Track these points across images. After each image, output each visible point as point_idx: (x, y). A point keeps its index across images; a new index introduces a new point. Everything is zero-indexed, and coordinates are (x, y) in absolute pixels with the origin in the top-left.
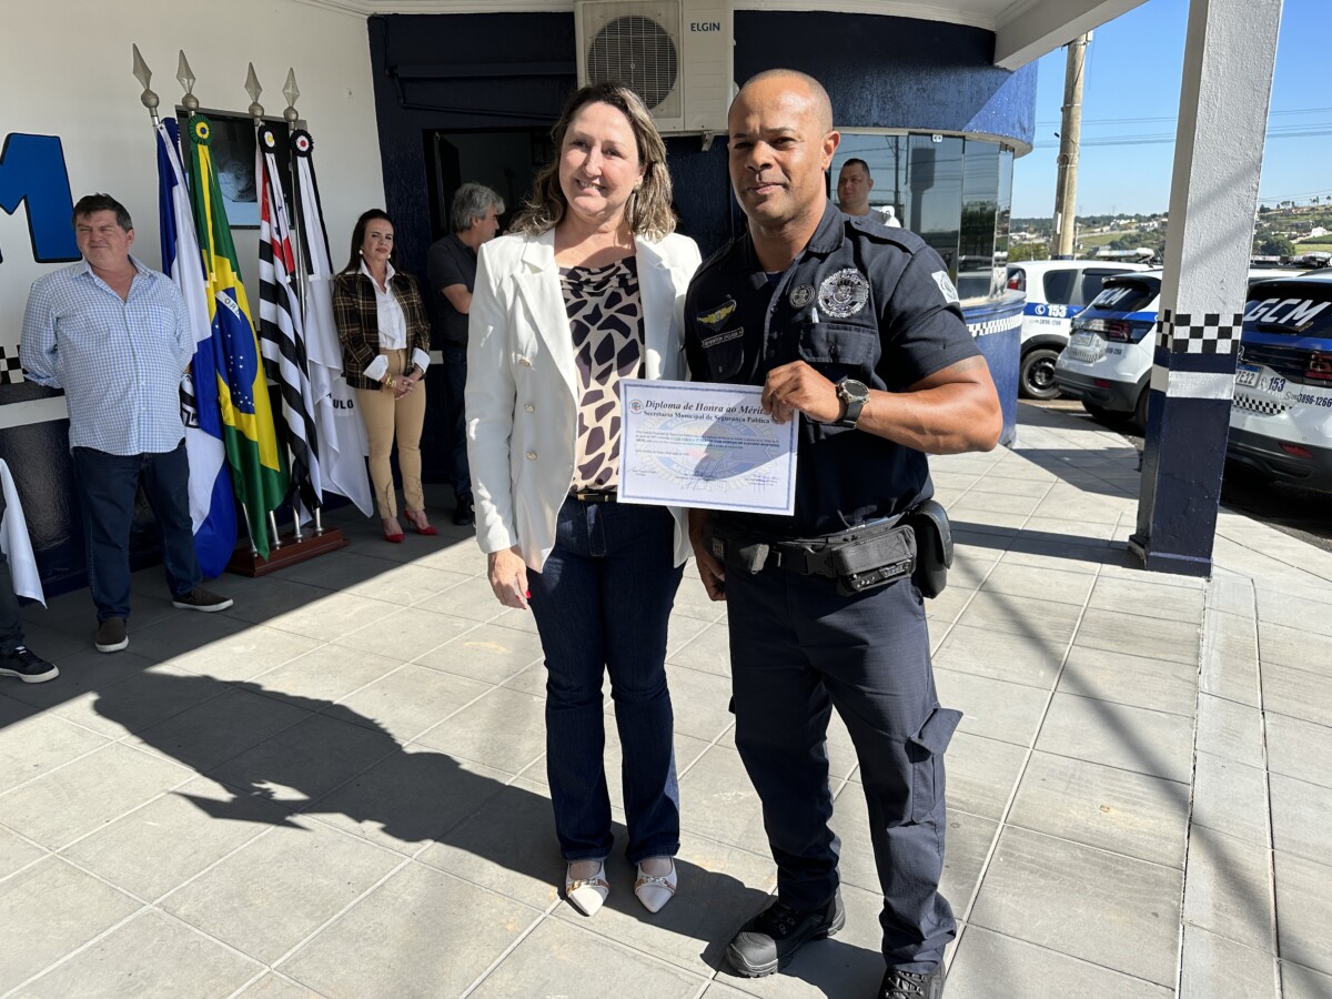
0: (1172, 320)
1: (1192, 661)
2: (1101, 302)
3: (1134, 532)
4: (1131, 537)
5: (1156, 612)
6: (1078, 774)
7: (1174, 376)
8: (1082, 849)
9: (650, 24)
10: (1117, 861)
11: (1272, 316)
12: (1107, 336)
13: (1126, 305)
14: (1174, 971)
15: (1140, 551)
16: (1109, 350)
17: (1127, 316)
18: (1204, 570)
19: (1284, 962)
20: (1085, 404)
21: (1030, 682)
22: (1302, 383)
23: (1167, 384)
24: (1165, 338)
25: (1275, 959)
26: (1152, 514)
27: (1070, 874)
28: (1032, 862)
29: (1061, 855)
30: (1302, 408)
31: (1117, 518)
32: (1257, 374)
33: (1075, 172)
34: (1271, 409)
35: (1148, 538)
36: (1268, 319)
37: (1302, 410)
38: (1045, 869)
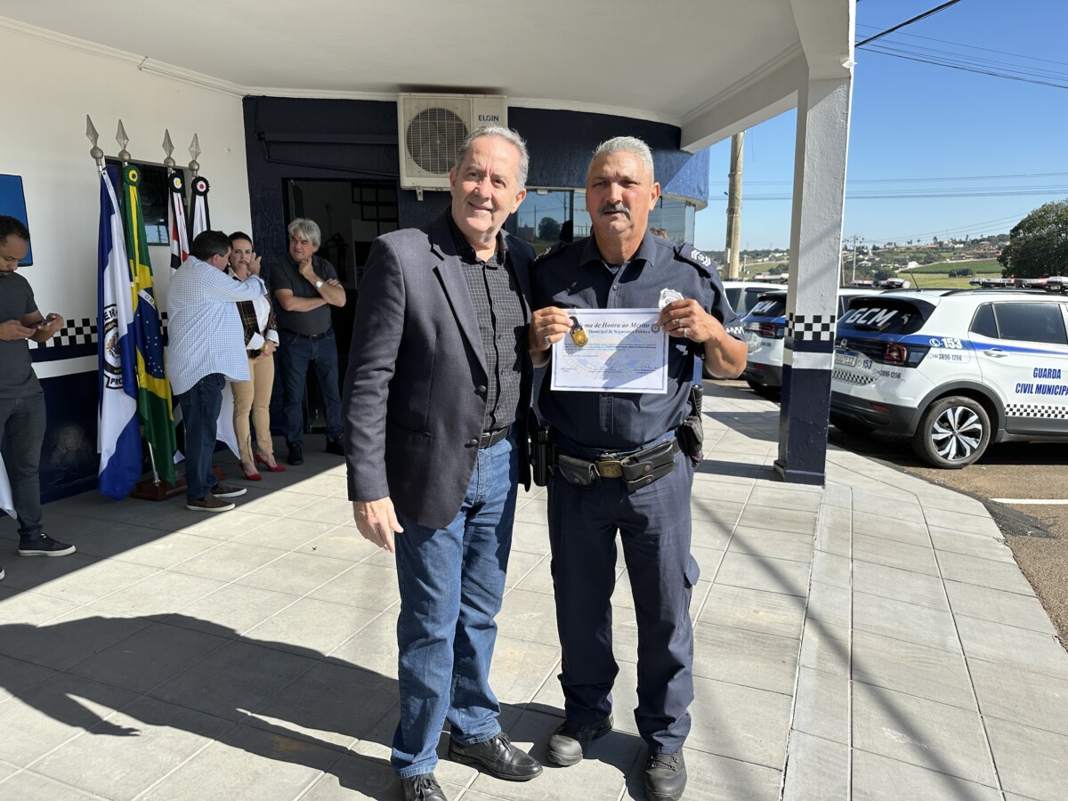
0: (794, 320)
1: (811, 532)
2: (757, 311)
3: (777, 459)
4: (776, 462)
5: (790, 506)
6: (740, 594)
7: (796, 355)
8: (742, 633)
9: (450, 115)
10: (763, 638)
11: (864, 319)
12: (761, 334)
13: (774, 313)
14: (793, 688)
15: (781, 470)
16: (763, 344)
17: (774, 320)
18: (820, 481)
19: (854, 682)
20: (749, 383)
21: (711, 547)
22: (882, 363)
23: (792, 360)
24: (790, 331)
25: (849, 681)
26: (787, 446)
27: (736, 646)
28: (713, 640)
29: (730, 636)
30: (883, 380)
31: (766, 452)
32: (855, 358)
33: (739, 220)
34: (864, 380)
35: (785, 462)
36: (861, 322)
37: (883, 382)
38: (721, 644)
